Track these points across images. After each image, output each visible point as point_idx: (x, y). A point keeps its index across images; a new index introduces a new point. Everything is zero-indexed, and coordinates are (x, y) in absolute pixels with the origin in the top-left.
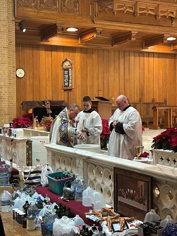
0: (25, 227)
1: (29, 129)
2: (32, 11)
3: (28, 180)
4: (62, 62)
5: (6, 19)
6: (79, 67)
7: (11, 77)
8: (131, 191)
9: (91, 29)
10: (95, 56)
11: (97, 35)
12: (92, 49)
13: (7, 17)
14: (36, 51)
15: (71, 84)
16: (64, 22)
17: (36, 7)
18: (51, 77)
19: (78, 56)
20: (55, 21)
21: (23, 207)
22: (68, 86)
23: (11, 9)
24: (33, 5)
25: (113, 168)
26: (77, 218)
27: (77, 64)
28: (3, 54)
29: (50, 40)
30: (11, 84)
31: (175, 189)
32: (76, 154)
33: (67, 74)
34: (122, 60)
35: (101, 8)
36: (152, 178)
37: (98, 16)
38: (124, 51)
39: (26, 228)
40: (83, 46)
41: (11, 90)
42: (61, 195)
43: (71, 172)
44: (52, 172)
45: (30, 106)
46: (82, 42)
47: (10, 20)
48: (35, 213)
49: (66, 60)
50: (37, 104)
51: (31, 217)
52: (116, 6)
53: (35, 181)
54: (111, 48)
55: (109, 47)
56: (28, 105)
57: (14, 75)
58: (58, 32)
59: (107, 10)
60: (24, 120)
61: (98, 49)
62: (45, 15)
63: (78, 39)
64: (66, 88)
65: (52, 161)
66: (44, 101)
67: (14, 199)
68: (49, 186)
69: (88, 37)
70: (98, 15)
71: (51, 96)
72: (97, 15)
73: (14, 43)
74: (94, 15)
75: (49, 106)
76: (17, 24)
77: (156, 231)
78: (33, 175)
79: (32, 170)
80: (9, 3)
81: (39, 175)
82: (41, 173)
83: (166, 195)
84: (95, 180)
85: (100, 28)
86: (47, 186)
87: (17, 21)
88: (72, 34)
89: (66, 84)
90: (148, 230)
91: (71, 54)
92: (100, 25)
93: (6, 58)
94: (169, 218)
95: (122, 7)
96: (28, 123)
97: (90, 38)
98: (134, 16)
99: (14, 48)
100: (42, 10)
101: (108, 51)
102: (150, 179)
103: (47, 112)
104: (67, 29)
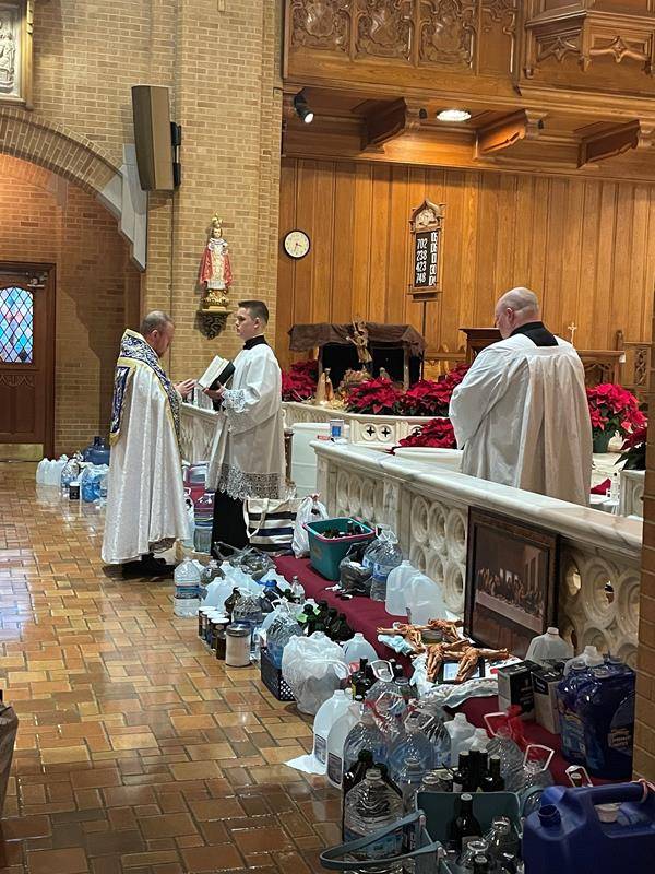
0: (221, 656)
1: (306, 405)
2: (333, 62)
3: (257, 535)
4: (412, 213)
5: (256, 83)
6: (470, 230)
7: (262, 254)
8: (509, 575)
9: (510, 115)
10: (523, 197)
11: (527, 131)
12: (516, 176)
13: (259, 78)
14: (348, 181)
15: (434, 279)
16: (427, 91)
17: (345, 47)
18: (384, 258)
19: (469, 198)
20: (399, 89)
21: (225, 603)
22: (426, 283)
23: (274, 53)
24: (338, 42)
25: (467, 508)
26: (357, 642)
27: (465, 219)
28: (244, 187)
29: (387, 148)
30: (263, 273)
31: (618, 572)
32: (381, 466)
33: (423, 249)
34: (608, 212)
35: (543, 50)
36: (559, 537)
37: (532, 74)
38: (617, 184)
39: (224, 659)
40: (486, 165)
41: (262, 292)
42: (336, 582)
43: (373, 520)
44: (325, 516)
45: (312, 338)
46: (484, 153)
47: (268, 87)
48: (251, 620)
49: (425, 206)
50: (332, 332)
51: (238, 629)
52: (590, 41)
53: (276, 539)
54: (573, 172)
55: (570, 169)
56: (305, 337)
57: (274, 250)
58: (407, 123)
59: (560, 53)
60: (294, 379)
61: (535, 178)
62: (371, 72)
63: (472, 144)
64: (419, 290)
65: (328, 488)
66: (352, 326)
67: (207, 581)
68: (309, 557)
69: (503, 139)
70: (532, 71)
71: (383, 316)
72: (529, 71)
73: (277, 155)
74: (522, 72)
75: (365, 342)
76: (290, 99)
77: (546, 685)
78: (272, 524)
79: (271, 509)
80: (269, 36)
81: (290, 524)
82: (294, 519)
83: (599, 591)
84: (428, 545)
85: (540, 110)
86: (306, 556)
87: (289, 89)
88: (453, 129)
89: (421, 278)
90: (527, 682)
91: (449, 189)
92: (537, 100)
93: (250, 201)
94: (591, 654)
95: (611, 44)
96: (304, 388)
97: (507, 141)
98: (648, 72)
99: (276, 169)
100: (364, 57)
101: (567, 181)
102: (553, 541)
103: (357, 358)
104: (438, 114)
